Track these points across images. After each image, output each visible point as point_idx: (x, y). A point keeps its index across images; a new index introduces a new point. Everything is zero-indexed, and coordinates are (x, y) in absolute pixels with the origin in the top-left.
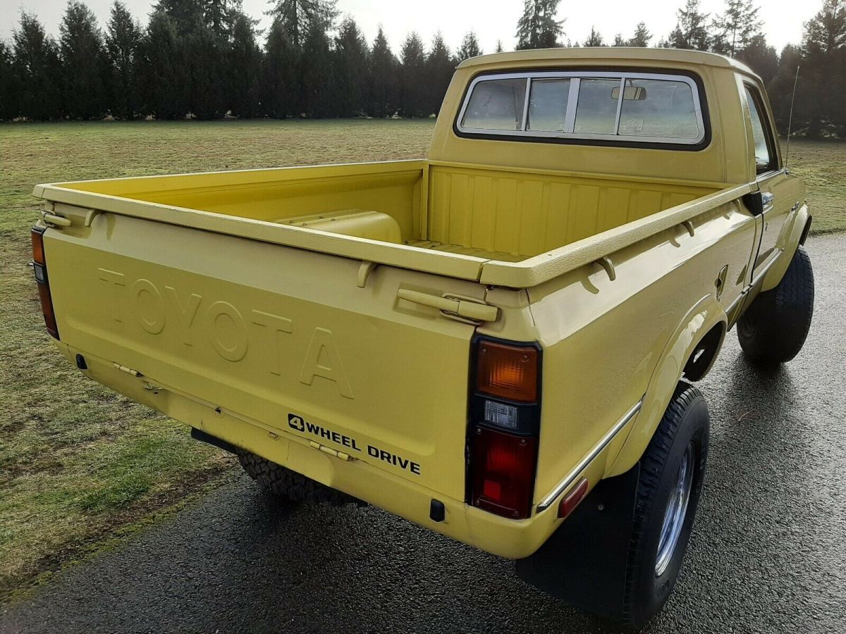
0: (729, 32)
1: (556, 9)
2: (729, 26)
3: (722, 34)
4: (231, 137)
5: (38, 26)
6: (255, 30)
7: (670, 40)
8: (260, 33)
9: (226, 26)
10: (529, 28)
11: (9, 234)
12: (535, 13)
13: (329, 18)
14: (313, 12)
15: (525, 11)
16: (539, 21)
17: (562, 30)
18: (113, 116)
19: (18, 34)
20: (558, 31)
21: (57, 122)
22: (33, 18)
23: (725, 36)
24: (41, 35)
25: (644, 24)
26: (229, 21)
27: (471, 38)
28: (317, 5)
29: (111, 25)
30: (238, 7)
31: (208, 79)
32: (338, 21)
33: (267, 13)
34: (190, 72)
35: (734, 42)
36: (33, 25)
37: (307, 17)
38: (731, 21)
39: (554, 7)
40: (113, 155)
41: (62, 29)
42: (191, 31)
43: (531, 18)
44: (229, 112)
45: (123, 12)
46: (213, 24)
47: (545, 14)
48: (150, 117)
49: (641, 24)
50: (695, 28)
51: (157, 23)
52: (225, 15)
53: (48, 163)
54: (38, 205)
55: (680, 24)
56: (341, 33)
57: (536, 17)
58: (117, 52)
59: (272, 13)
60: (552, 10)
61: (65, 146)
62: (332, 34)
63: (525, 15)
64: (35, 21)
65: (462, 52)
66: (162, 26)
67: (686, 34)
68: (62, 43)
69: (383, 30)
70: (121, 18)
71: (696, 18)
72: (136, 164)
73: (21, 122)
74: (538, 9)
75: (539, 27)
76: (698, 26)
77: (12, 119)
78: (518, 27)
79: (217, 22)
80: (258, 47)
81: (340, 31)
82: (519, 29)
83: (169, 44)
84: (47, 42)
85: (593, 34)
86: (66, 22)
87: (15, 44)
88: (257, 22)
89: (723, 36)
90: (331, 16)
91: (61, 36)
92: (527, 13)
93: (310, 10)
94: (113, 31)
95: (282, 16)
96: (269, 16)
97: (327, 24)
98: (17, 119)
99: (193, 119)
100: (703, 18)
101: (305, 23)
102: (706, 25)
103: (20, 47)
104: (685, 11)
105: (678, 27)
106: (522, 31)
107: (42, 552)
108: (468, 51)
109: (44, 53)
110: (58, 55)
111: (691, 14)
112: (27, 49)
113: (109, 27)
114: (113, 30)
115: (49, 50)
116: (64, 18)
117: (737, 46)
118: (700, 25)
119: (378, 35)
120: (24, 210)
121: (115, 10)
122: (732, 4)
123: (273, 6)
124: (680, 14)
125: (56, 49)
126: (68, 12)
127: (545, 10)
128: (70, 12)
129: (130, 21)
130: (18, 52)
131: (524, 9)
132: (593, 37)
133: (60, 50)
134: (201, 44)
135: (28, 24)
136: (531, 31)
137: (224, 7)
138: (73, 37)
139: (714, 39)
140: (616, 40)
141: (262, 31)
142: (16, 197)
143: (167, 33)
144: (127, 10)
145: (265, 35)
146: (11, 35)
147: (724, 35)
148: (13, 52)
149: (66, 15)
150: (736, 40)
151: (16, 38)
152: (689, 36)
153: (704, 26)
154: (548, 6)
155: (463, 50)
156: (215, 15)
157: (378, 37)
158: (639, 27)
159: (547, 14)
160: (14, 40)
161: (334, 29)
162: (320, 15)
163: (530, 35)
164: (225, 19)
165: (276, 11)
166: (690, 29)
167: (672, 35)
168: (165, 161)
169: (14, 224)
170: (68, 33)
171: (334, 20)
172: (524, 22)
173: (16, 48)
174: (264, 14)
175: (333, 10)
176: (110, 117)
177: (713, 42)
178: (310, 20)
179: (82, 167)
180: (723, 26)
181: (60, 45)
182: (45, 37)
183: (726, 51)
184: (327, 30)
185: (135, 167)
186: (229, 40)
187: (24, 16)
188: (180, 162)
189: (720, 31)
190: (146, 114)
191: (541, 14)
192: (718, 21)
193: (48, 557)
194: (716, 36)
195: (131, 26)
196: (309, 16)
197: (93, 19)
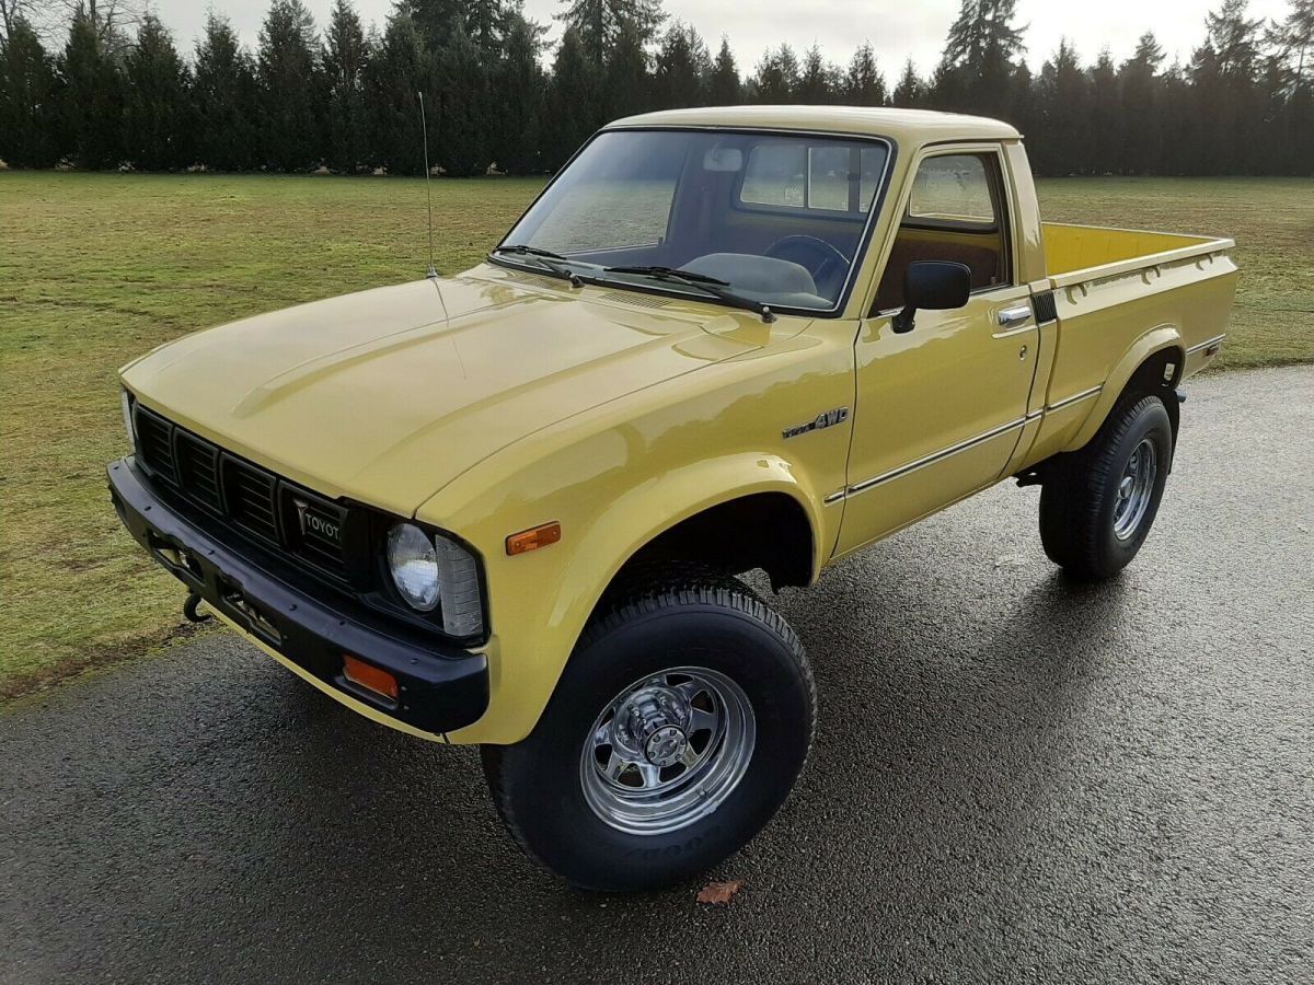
0: (1294, 51)
1: (1013, 9)
2: (1294, 41)
3: (1280, 54)
4: (487, 202)
5: (229, 34)
6: (541, 42)
7: (1194, 63)
8: (548, 45)
9: (498, 35)
10: (968, 39)
11: (171, 320)
12: (980, 15)
13: (650, 25)
14: (627, 15)
15: (963, 12)
16: (984, 28)
17: (1023, 43)
18: (329, 167)
19: (202, 45)
20: (1015, 44)
21: (248, 173)
22: (223, 23)
23: (1287, 58)
24: (231, 48)
25: (1152, 37)
26: (503, 28)
27: (866, 56)
28: (633, 5)
29: (330, 34)
30: (518, 7)
31: (465, 116)
32: (663, 29)
33: (559, 18)
34: (439, 104)
35: (1301, 67)
36: (222, 34)
37: (617, 24)
38: (1297, 33)
39: (1011, 6)
40: (319, 223)
41: (262, 38)
42: (444, 44)
43: (971, 23)
44: (493, 166)
45: (349, 15)
46: (479, 32)
47: (995, 17)
48: (379, 171)
49: (1147, 37)
50: (1237, 45)
51: (397, 32)
52: (498, 18)
53: (231, 231)
54: (211, 286)
55: (1212, 36)
56: (664, 49)
57: (981, 22)
58: (337, 72)
59: (567, 16)
60: (1007, 11)
61: (256, 209)
62: (652, 48)
63: (962, 19)
64: (226, 28)
65: (850, 77)
66: (402, 36)
67: (1221, 54)
68: (261, 59)
69: (729, 44)
70: (346, 24)
71: (1239, 29)
72: (347, 238)
73: (197, 172)
74: (984, 9)
75: (985, 37)
76: (1242, 41)
77: (186, 168)
78: (949, 38)
79: (485, 29)
80: (540, 69)
81: (664, 45)
82: (952, 40)
83: (411, 63)
84: (240, 58)
85: (1063, 50)
86: (268, 29)
87: (197, 60)
88: (544, 30)
89: (1281, 57)
90: (654, 22)
91: (260, 48)
92: (966, 15)
93: (621, 12)
94: (332, 43)
95: (581, 20)
96: (561, 21)
97: (647, 33)
98: (194, 168)
99: (441, 175)
100: (1250, 29)
101: (614, 31)
102: (1255, 39)
103: (203, 63)
104: (1221, 16)
105: (1208, 42)
106: (955, 44)
107: (178, 622)
108: (860, 76)
109: (233, 74)
110: (254, 76)
111: (1233, 21)
112: (212, 67)
113: (328, 37)
114: (334, 41)
115: (242, 69)
116: (266, 23)
117: (1306, 73)
118: (1246, 39)
119: (720, 51)
120: (192, 292)
121: (338, 11)
122: (1304, 4)
123: (568, 7)
124: (1211, 22)
125: (252, 68)
126: (271, 13)
127: (997, 11)
128: (274, 14)
129: (358, 28)
130: (199, 72)
131: (961, 9)
132: (1062, 56)
133: (257, 69)
134: (458, 64)
135: (215, 32)
136: (972, 43)
137: (497, 6)
138: (277, 50)
139: (1266, 63)
140: (1100, 62)
141: (552, 44)
142: (182, 274)
143: (410, 47)
144: (354, 12)
145: (554, 49)
146: (193, 47)
147: (1285, 56)
148: (193, 71)
149: (268, 18)
150: (1304, 64)
151: (198, 51)
152: (1225, 56)
153: (1252, 42)
154: (1000, 5)
155: (853, 74)
156: (483, 18)
157: (721, 54)
158: (1143, 40)
159: (999, 17)
160: (196, 54)
161: (657, 41)
162: (636, 19)
163: (968, 50)
164: (497, 24)
165: (571, 14)
166: (1226, 47)
167: (1197, 54)
168: (388, 234)
169: (178, 308)
170: (270, 45)
171: (658, 28)
172: (958, 29)
173: (197, 66)
174: (554, 18)
175: (657, 13)
176: (324, 169)
177: (1265, 67)
178: (622, 29)
179: (276, 239)
180: (1283, 41)
181: (258, 62)
182: (238, 51)
183: (1288, 81)
184: (646, 42)
185: (346, 242)
186: (502, 57)
187: (212, 21)
188: (409, 236)
189: (1275, 50)
190: (374, 166)
191: (989, 17)
192: (1276, 32)
193: (183, 626)
194: (1270, 58)
195: (359, 36)
196: (620, 21)
197: (308, 21)
